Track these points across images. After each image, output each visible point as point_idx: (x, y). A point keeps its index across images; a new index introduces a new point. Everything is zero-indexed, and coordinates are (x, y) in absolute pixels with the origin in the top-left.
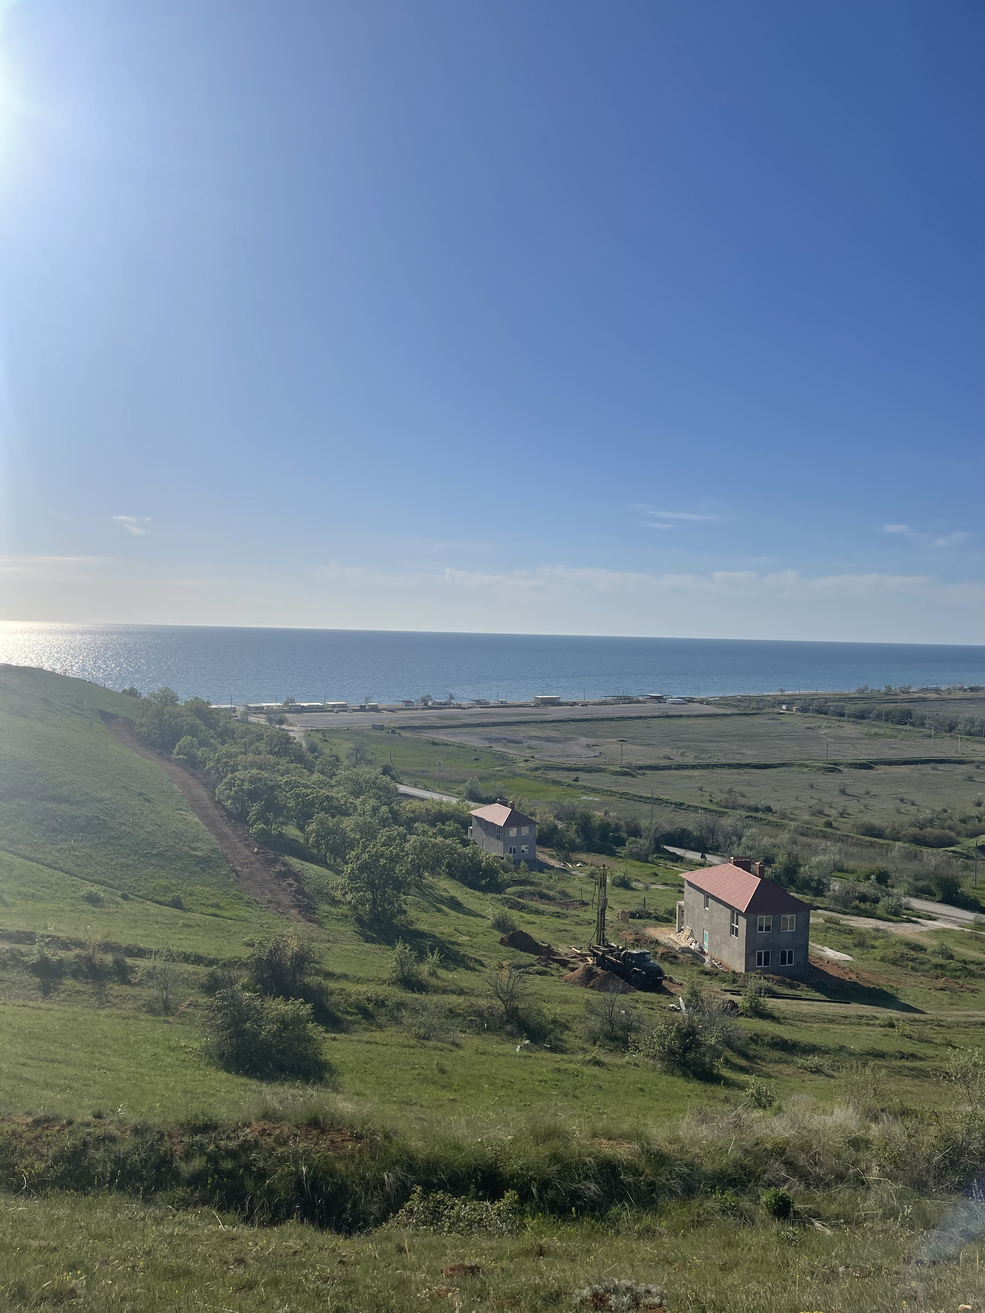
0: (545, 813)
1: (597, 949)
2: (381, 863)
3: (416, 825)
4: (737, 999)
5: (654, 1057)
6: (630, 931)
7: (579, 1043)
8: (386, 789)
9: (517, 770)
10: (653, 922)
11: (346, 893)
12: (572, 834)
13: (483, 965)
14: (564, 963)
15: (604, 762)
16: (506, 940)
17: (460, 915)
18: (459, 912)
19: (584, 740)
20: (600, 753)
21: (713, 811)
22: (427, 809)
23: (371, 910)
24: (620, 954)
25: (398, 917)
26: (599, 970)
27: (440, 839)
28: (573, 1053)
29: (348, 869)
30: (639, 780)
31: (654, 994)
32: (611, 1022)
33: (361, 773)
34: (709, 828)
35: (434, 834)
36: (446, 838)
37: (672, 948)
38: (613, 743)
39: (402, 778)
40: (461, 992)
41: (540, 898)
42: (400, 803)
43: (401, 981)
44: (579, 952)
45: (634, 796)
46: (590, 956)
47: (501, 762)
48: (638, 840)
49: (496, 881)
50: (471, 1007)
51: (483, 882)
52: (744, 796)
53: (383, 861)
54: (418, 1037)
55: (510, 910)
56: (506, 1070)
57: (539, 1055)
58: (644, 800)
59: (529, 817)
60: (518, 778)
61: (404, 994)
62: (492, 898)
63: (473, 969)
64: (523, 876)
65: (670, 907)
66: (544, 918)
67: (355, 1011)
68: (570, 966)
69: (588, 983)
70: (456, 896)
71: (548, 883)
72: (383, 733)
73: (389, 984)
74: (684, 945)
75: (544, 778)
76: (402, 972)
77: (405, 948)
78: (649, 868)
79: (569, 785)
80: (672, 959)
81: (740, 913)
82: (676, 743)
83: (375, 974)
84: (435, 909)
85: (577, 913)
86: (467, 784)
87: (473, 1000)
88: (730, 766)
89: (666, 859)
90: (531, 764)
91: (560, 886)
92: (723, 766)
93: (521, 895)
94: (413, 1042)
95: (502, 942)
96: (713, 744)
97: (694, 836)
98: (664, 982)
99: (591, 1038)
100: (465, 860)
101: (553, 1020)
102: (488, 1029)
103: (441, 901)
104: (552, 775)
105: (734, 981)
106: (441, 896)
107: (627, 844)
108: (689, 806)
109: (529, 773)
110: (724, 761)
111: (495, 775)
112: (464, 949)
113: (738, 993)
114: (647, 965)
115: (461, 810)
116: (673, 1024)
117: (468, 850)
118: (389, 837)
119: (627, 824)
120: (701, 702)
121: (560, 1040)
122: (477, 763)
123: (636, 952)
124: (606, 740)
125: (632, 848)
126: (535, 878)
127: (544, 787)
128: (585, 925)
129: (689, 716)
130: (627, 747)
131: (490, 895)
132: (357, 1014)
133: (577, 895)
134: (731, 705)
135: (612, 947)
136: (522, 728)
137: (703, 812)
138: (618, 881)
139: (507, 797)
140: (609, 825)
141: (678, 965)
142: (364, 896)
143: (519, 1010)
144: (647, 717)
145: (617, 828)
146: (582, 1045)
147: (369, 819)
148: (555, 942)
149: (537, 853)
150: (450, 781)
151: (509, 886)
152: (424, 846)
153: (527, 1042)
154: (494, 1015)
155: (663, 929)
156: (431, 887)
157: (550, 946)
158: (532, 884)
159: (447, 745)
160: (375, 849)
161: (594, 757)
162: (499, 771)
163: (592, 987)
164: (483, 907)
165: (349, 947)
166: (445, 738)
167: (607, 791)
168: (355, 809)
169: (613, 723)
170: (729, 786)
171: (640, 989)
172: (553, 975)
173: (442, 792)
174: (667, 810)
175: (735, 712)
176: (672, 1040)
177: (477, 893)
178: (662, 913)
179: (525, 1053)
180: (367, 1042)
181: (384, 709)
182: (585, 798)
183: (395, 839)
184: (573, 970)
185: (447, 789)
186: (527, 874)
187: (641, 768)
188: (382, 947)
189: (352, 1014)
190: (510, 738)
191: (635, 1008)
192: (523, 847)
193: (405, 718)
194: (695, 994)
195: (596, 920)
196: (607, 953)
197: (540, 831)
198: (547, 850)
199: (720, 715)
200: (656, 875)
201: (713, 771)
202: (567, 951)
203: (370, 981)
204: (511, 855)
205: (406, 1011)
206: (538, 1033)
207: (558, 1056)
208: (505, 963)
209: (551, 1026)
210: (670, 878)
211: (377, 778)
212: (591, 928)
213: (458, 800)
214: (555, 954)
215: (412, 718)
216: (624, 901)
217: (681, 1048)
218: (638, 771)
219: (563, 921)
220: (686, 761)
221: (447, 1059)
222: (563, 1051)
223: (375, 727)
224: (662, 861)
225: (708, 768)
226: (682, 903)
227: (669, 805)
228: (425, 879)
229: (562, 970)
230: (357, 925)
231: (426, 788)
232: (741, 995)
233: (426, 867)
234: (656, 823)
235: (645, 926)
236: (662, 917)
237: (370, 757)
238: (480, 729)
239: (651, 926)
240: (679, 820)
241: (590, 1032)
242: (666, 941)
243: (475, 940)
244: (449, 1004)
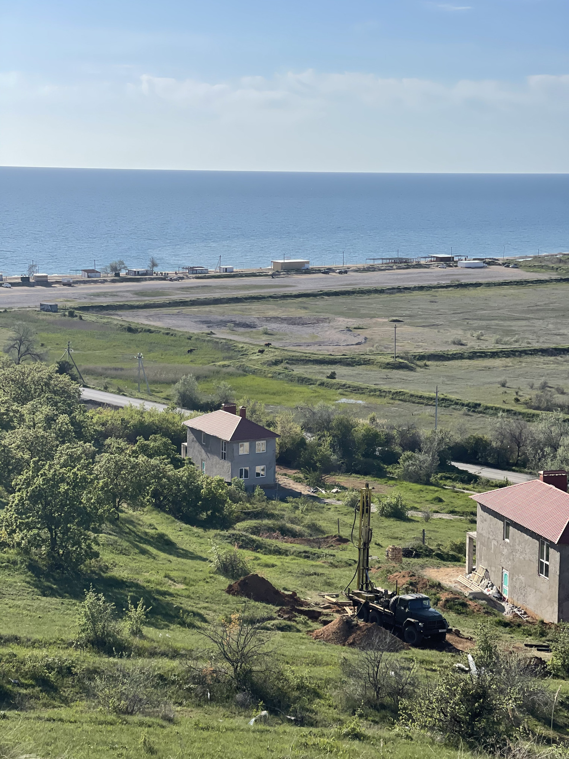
0: (288, 422)
1: (357, 595)
2: (62, 490)
3: (108, 441)
4: (545, 656)
5: (432, 729)
6: (403, 573)
7: (333, 713)
8: (64, 392)
9: (248, 364)
10: (436, 561)
11: (14, 531)
12: (325, 449)
13: (205, 620)
14: (314, 616)
15: (371, 351)
16: (236, 588)
17: (171, 558)
18: (171, 554)
19: (343, 322)
20: (366, 339)
21: (520, 413)
22: (123, 420)
23: (49, 554)
24: (388, 602)
25: (87, 562)
26: (361, 622)
27: (142, 459)
28: (325, 726)
29: (15, 498)
30: (419, 374)
31: (434, 652)
32: (376, 686)
33: (27, 371)
34: (513, 436)
35: (134, 452)
36: (150, 456)
37: (460, 593)
38: (384, 324)
39: (87, 379)
40: (175, 654)
41: (282, 534)
42: (85, 411)
43: (93, 643)
44: (334, 600)
45: (412, 396)
46: (350, 605)
47: (227, 354)
48: (416, 455)
49: (222, 514)
50: (190, 671)
51: (204, 516)
52: (563, 393)
53: (63, 487)
54: (118, 711)
55: (241, 550)
56: (236, 747)
57: (280, 728)
58: (425, 401)
59: (266, 428)
60: (251, 376)
61: (97, 659)
62: (216, 535)
63: (192, 626)
64: (259, 506)
65: (458, 541)
66: (288, 559)
67: (31, 682)
68: (322, 618)
69: (346, 640)
70: (167, 533)
71: (293, 515)
72: (57, 316)
73: (77, 647)
74: (476, 589)
75: (287, 376)
76: (94, 630)
77: (99, 599)
78: (431, 492)
79: (322, 384)
80: (460, 608)
81: (551, 544)
82: (471, 322)
83: (57, 635)
84: (137, 551)
85: (331, 552)
86: (178, 385)
87: (191, 663)
88: (545, 352)
89: (454, 480)
90: (269, 356)
91: (308, 519)
92: (534, 352)
93: (256, 531)
94: (111, 717)
95: (230, 590)
96: (524, 323)
97: (492, 448)
98: (448, 636)
99: (349, 707)
100: (178, 485)
101: (298, 686)
102: (212, 699)
103: (146, 540)
104: (299, 370)
105: (543, 634)
106: (146, 534)
107: (401, 461)
108: (487, 408)
109: (265, 368)
110: (536, 346)
111: (218, 372)
112: (179, 600)
113: (547, 649)
114: (424, 613)
115: (171, 420)
116: (457, 685)
117: (182, 473)
118: (71, 456)
119: (402, 434)
120: (506, 264)
121: (307, 710)
122: (191, 357)
123: (410, 598)
124: (374, 320)
125: (409, 466)
126: (275, 509)
127: (287, 386)
128: (342, 566)
129: (489, 285)
130: (402, 329)
131: (212, 532)
132: (33, 686)
133: (333, 530)
134: (547, 268)
135: (378, 592)
136: (255, 306)
137: (505, 414)
138: (389, 509)
139: (235, 402)
140: (376, 435)
141: (467, 614)
142: (38, 535)
143: (254, 674)
144: (430, 288)
145: (389, 439)
146: (338, 716)
147: (41, 432)
148: (303, 590)
149: (277, 476)
150: (155, 382)
151: (239, 519)
152: (119, 467)
153: (264, 713)
154: (219, 682)
155: (448, 569)
156: (131, 522)
157: (294, 594)
158: (271, 516)
159: (149, 331)
160: (52, 471)
161: (357, 344)
162: (224, 366)
163: (352, 645)
164: (203, 547)
165: (19, 603)
166: (146, 322)
167: (375, 390)
168: (22, 419)
169: (384, 296)
170: (543, 379)
171: (416, 646)
172: (298, 631)
173: (144, 397)
174: (456, 413)
175: (553, 277)
176: (457, 704)
177: (195, 529)
178: (446, 549)
179: (261, 727)
180: (49, 720)
181: (57, 282)
182: (344, 400)
183: (79, 458)
184: (325, 623)
185: (150, 393)
186: (264, 504)
187: (422, 358)
188: (66, 601)
189: (26, 686)
190: (238, 320)
191: (409, 669)
192: (259, 469)
193: (87, 294)
194: (487, 648)
195: (357, 560)
196: (372, 600)
197: (281, 446)
198: (291, 472)
199: (532, 282)
200: (440, 500)
201: (521, 359)
202: (319, 600)
203: (50, 644)
204: (242, 480)
205: (101, 678)
206: (279, 702)
207: (305, 730)
208: (233, 616)
209: (296, 694)
210: (459, 504)
211: (50, 378)
212: (351, 570)
213: (166, 407)
214: (302, 604)
215: (98, 295)
216: (396, 536)
217: (468, 714)
218: (419, 363)
219: (314, 563)
220: (484, 347)
221: (157, 735)
222: (313, 724)
223: (44, 308)
224: (448, 482)
225: (514, 355)
226: (473, 534)
227: (458, 407)
228: (122, 511)
229: (312, 624)
230: (29, 573)
231: (120, 392)
232: (551, 651)
233: (124, 495)
234: (441, 431)
235: (423, 567)
236: (447, 554)
237: (39, 350)
238: (195, 309)
239: (433, 566)
240: (474, 427)
241: (348, 700)
242: (453, 585)
243: (192, 589)
244: (159, 668)
